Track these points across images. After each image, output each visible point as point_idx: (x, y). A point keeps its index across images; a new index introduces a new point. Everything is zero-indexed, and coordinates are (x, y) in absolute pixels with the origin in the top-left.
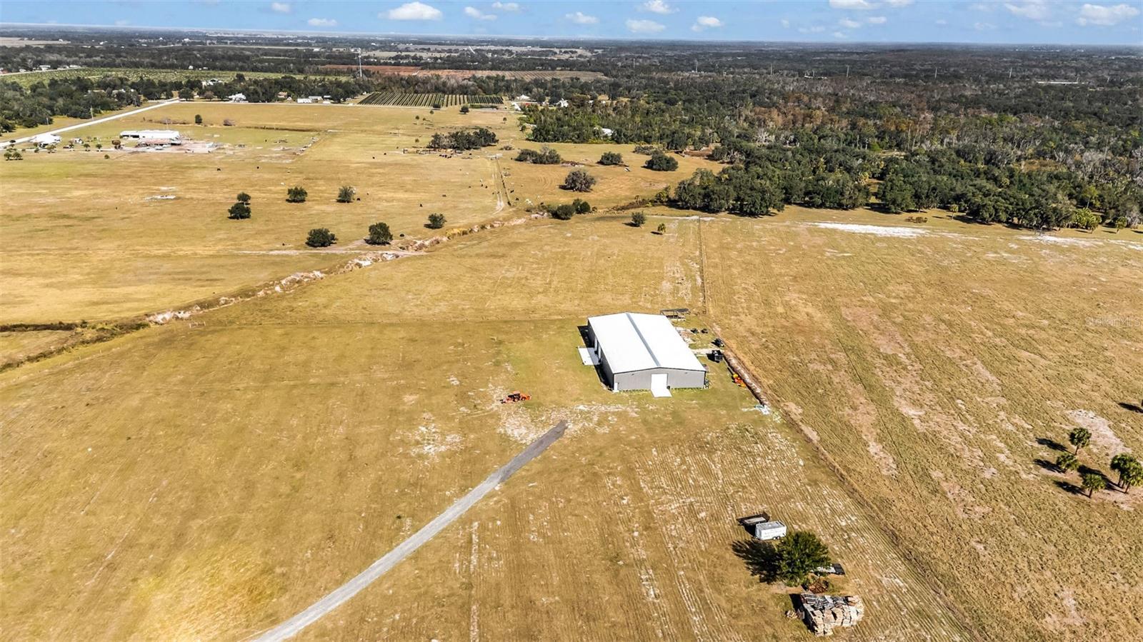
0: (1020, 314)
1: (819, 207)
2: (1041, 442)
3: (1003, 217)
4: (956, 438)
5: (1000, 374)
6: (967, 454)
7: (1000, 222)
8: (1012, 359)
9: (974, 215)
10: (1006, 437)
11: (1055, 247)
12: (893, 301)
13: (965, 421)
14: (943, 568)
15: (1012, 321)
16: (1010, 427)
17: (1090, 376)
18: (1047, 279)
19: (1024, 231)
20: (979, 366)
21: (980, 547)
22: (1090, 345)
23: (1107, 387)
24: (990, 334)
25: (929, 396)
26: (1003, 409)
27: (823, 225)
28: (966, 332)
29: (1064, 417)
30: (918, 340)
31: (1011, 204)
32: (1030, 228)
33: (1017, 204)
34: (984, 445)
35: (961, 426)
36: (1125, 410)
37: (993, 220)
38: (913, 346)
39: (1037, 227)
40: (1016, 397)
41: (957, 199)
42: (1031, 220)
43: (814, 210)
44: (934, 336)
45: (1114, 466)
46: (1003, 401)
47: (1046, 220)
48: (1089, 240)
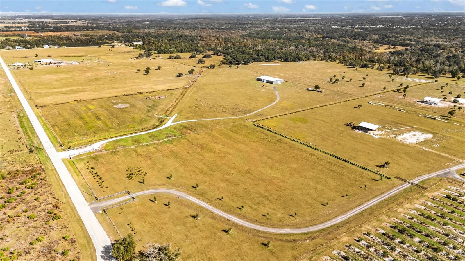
2: (326, 81)
6: (320, 83)
9: (286, 60)
11: (303, 64)
14: (327, 89)
17: (325, 76)
18: (308, 68)
23: (328, 76)
27: (263, 65)
28: (306, 74)
29: (326, 79)
43: (256, 63)
46: (318, 79)
47: (299, 60)
48: (307, 62)
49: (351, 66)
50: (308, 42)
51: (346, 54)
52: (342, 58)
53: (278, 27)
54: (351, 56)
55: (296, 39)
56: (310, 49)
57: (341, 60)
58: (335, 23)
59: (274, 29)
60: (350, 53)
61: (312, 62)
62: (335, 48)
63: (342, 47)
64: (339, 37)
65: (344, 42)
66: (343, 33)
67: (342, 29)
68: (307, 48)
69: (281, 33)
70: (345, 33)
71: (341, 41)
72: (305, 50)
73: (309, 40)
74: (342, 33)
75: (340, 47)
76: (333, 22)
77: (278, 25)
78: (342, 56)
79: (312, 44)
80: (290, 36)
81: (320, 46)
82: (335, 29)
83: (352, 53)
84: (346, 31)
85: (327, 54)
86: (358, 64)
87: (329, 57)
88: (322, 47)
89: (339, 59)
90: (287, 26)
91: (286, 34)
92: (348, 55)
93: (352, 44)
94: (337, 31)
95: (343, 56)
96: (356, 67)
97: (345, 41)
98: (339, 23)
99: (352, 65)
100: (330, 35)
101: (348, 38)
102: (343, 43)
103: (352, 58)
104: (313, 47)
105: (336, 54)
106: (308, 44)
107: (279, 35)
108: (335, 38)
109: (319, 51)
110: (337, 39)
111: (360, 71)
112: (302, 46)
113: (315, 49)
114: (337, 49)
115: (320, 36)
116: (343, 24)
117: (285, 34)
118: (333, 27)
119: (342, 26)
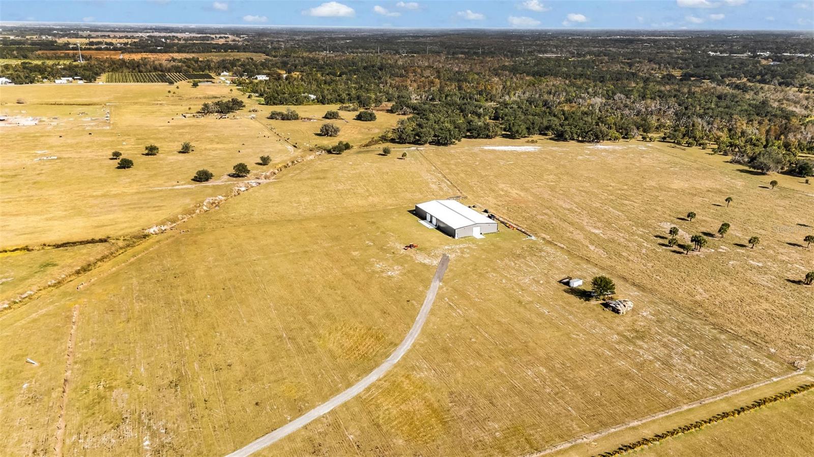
0: (612, 184)
1: (476, 138)
2: (656, 236)
3: (575, 137)
4: (622, 240)
5: (622, 212)
6: (631, 245)
7: (573, 139)
8: (623, 204)
9: (560, 137)
10: (642, 237)
11: (605, 150)
12: (552, 183)
13: (621, 232)
14: (649, 287)
15: (611, 188)
16: (641, 233)
17: (659, 208)
18: (614, 167)
19: (587, 144)
20: (611, 209)
21: (658, 277)
22: (652, 195)
23: (668, 212)
24: (606, 195)
25: (599, 224)
26: (633, 226)
27: (486, 148)
28: (596, 196)
29: (659, 226)
30: (577, 200)
31: (578, 129)
32: (589, 142)
33: (581, 129)
34: (635, 241)
35: (622, 235)
36: (681, 221)
37: (571, 139)
38: (576, 203)
39: (593, 141)
40: (636, 220)
41: (547, 128)
42: (590, 138)
43: (473, 140)
44: (582, 198)
45: (692, 241)
46: (631, 222)
47: (597, 137)
48: (619, 146)
49: (754, 168)
50: (642, 85)
51: (739, 124)
52: (724, 136)
53: (590, 53)
54: (752, 131)
55: (617, 77)
56: (640, 106)
57: (723, 142)
58: (716, 46)
59: (579, 55)
60: (750, 121)
61: (635, 145)
62: (708, 105)
63: (728, 102)
64: (723, 77)
65: (734, 89)
66: (734, 68)
67: (731, 59)
68: (633, 102)
69: (588, 65)
70: (739, 68)
71: (728, 85)
72: (626, 106)
73: (646, 81)
74: (730, 66)
75: (723, 103)
76: (712, 46)
77: (592, 49)
78: (726, 130)
79: (648, 92)
80: (606, 71)
81: (670, 96)
82: (715, 58)
83: (756, 123)
84: (742, 63)
85: (684, 120)
86: (778, 162)
87: (687, 131)
88: (673, 99)
89: (717, 140)
90: (610, 50)
91: (600, 66)
92: (744, 127)
93: (755, 94)
94: (720, 63)
95: (730, 130)
96: (773, 175)
97: (737, 87)
98: (725, 47)
99: (756, 167)
100: (700, 71)
101: (745, 80)
102: (731, 91)
103: (757, 140)
104: (651, 98)
105: (709, 123)
106: (642, 90)
107: (584, 68)
108: (712, 79)
109: (665, 112)
110: (718, 80)
111: (786, 194)
112: (622, 96)
113: (653, 105)
114: (713, 106)
115: (677, 73)
116: (734, 47)
117: (597, 66)
118: (712, 53)
119: (731, 52)
